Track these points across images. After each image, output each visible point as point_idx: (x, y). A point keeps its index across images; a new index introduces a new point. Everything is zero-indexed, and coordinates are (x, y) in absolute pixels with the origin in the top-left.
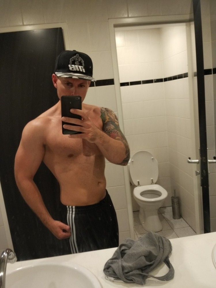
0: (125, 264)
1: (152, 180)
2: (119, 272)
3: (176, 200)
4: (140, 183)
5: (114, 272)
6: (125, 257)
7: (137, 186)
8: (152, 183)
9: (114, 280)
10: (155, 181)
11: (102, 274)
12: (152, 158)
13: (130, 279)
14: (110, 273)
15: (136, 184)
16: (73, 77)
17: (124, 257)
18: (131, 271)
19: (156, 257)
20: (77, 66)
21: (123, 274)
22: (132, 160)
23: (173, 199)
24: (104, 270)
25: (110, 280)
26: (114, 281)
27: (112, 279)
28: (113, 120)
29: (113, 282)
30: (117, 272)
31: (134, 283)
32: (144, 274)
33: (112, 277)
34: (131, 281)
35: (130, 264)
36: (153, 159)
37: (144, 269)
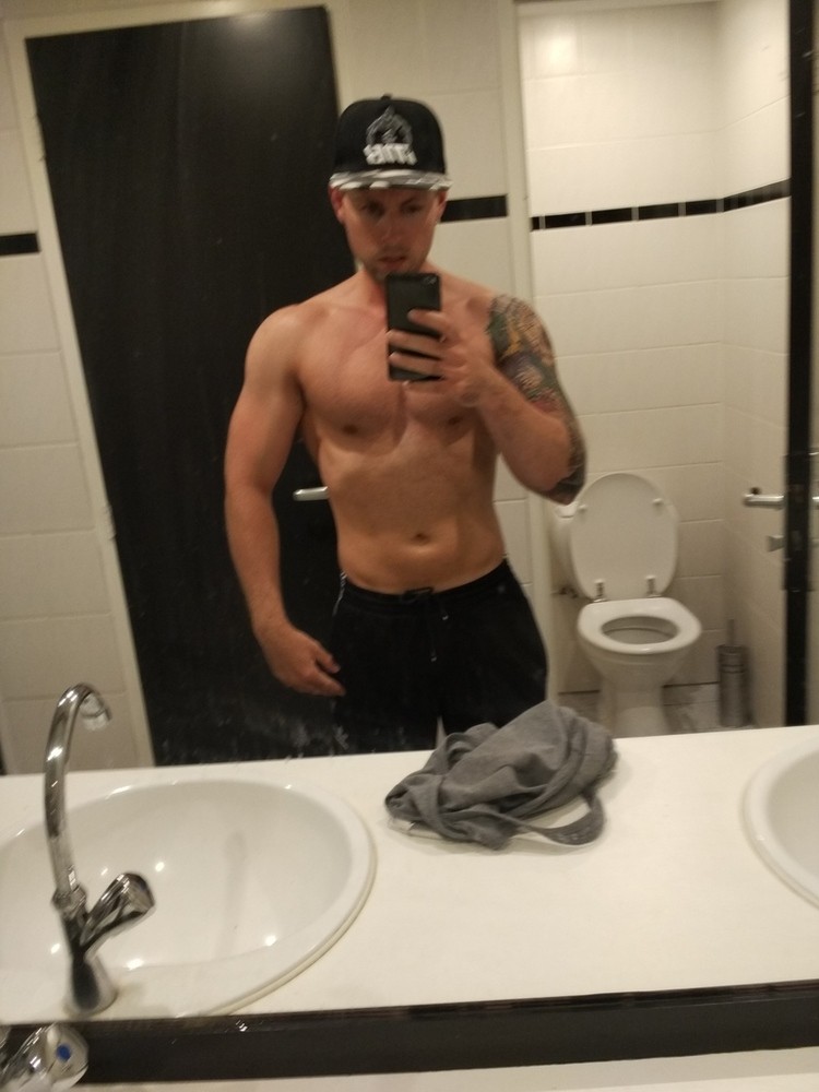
0: (451, 787)
1: (651, 581)
2: (426, 804)
3: (733, 660)
4: (607, 590)
5: (413, 805)
6: (458, 767)
7: (590, 601)
8: (651, 591)
9: (412, 828)
10: (661, 585)
11: (379, 812)
12: (657, 500)
13: (457, 827)
14: (403, 806)
15: (590, 591)
16: (376, 185)
17: (454, 767)
18: (467, 807)
19: (551, 774)
20: (388, 147)
21: (440, 812)
22: (582, 507)
23: (723, 653)
24: (389, 800)
25: (401, 830)
26: (413, 832)
27: (407, 825)
28: (536, 349)
29: (411, 835)
30: (422, 806)
31: (470, 841)
32: (507, 817)
33: (405, 819)
34: (461, 836)
35: (469, 789)
36: (658, 504)
37: (508, 804)
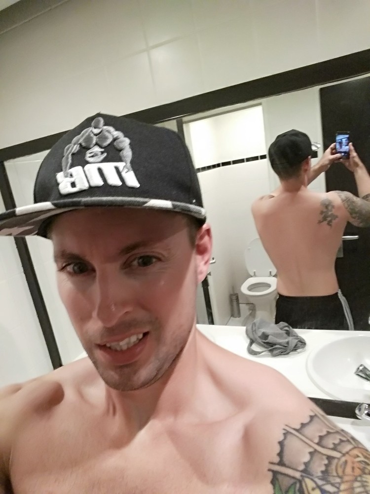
1: (255, 272)
